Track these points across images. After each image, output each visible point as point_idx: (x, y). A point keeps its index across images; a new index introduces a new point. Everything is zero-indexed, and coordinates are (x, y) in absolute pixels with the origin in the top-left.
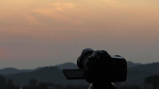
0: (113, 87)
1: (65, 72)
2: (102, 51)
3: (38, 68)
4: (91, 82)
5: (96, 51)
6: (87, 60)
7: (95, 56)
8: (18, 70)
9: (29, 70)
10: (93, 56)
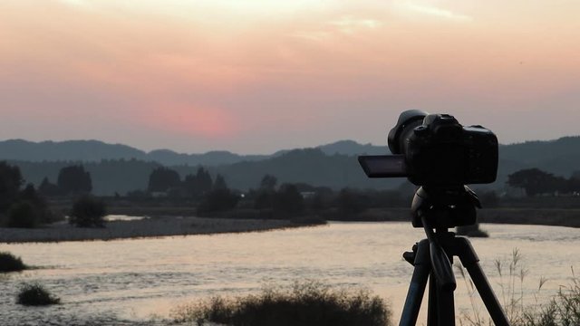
0: (468, 194)
1: (364, 160)
2: (443, 116)
3: (279, 152)
4: (418, 184)
5: (430, 116)
6: (411, 134)
7: (428, 126)
8: (235, 156)
9: (259, 156)
10: (424, 126)
